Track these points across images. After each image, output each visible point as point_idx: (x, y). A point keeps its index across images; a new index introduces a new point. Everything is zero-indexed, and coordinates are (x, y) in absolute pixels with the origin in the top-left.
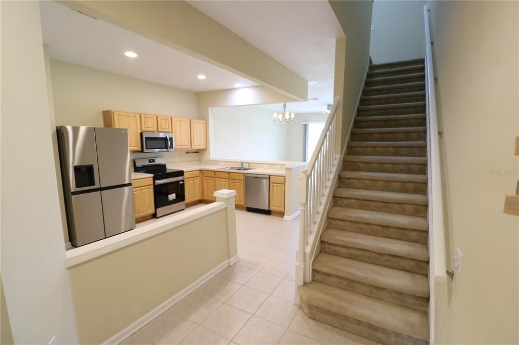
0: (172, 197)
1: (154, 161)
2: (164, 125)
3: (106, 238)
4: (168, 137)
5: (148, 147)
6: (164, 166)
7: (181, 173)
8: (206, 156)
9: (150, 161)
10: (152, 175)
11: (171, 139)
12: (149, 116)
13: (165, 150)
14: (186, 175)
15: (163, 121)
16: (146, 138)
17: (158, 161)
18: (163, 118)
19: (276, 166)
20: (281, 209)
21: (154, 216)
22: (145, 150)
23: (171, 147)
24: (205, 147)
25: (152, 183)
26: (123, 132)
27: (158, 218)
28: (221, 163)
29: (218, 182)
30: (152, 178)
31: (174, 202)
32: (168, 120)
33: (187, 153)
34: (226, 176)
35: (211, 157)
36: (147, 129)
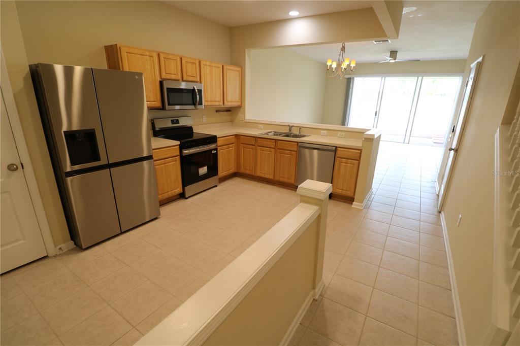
0: (203, 170)
1: (177, 122)
2: (190, 70)
3: (122, 233)
4: (196, 89)
5: (171, 103)
6: (191, 129)
7: (213, 139)
8: (240, 115)
9: (173, 122)
10: (178, 143)
11: (200, 91)
12: (171, 57)
13: (192, 107)
14: (220, 142)
15: (189, 65)
16: (167, 89)
17: (183, 122)
18: (189, 60)
19: (339, 133)
20: (350, 194)
21: (182, 196)
22: (167, 107)
23: (201, 103)
24: (239, 104)
25: (178, 153)
26: (137, 77)
27: (187, 198)
28: (260, 126)
29: (259, 152)
30: (178, 147)
31: (205, 177)
32: (195, 63)
33: (217, 111)
34: (272, 144)
35: (246, 118)
36: (168, 76)
